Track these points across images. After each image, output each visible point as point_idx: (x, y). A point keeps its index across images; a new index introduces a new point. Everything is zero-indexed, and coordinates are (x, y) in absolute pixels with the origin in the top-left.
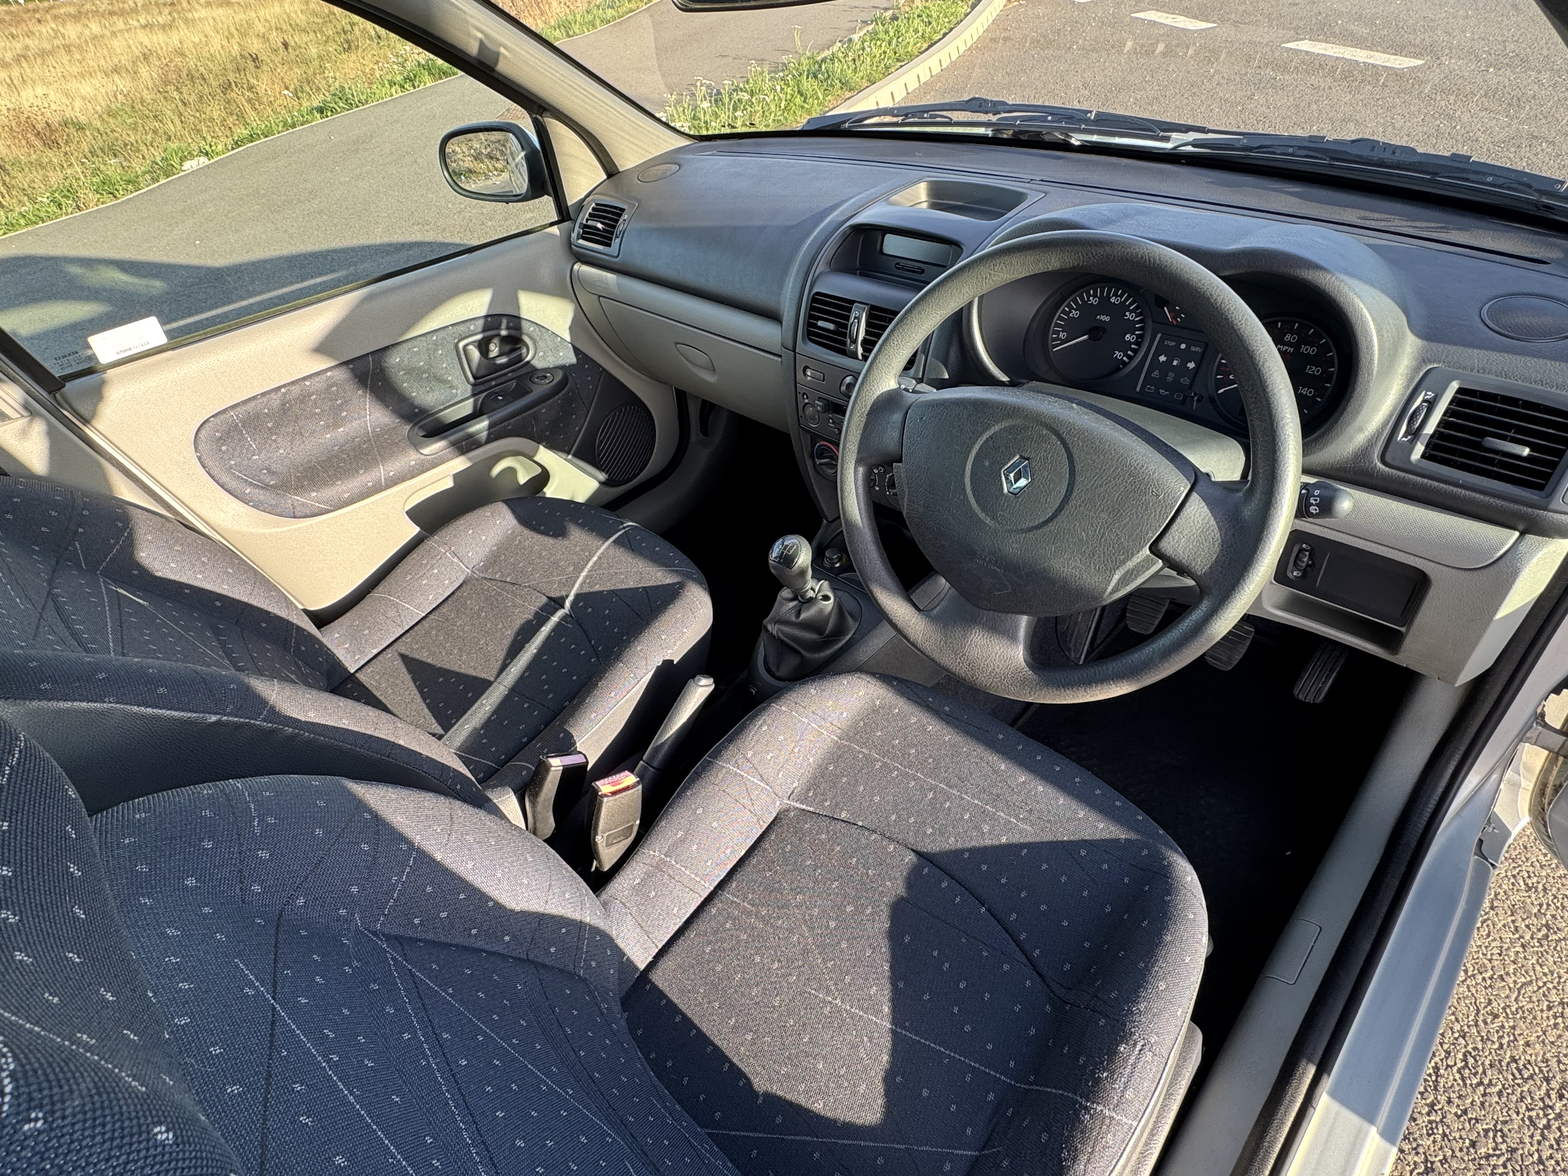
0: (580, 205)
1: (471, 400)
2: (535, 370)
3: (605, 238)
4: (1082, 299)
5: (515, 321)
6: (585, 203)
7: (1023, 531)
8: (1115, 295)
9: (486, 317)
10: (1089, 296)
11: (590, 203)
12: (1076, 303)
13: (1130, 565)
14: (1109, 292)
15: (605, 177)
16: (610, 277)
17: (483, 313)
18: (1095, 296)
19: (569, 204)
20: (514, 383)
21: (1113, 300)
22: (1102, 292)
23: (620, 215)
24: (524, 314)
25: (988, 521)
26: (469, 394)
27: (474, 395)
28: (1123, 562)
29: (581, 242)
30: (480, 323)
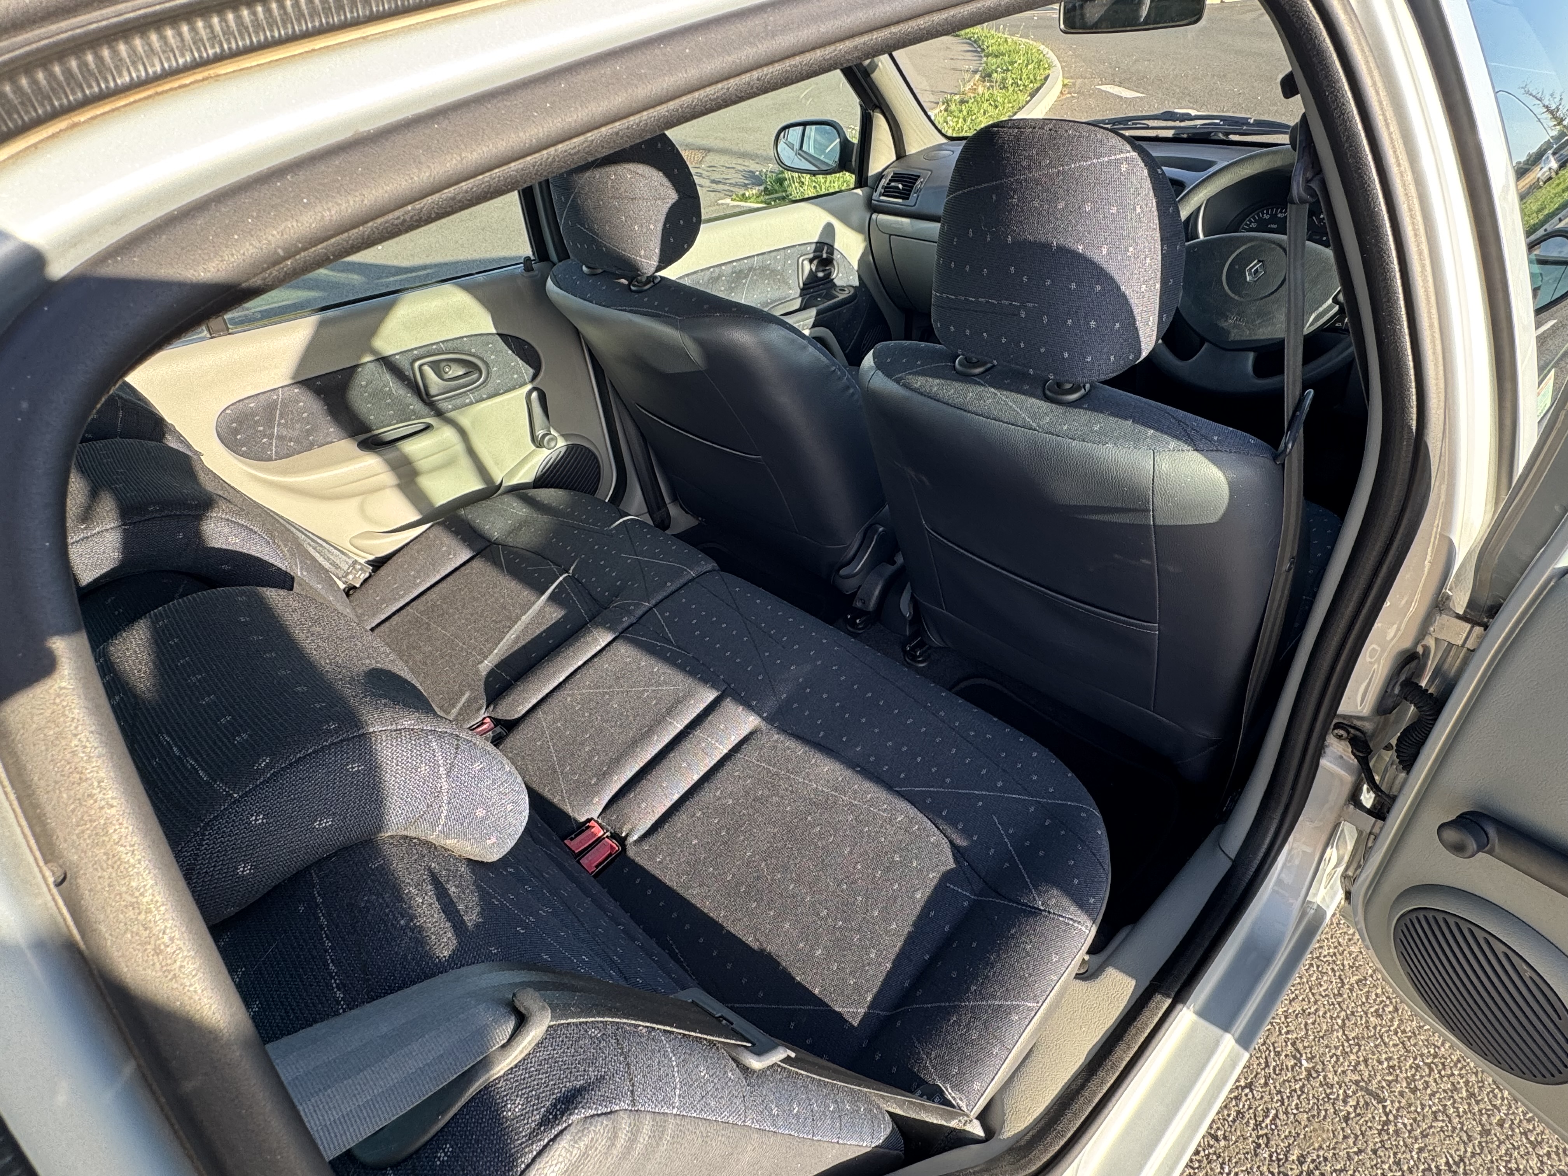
0: (880, 176)
1: (800, 299)
2: (835, 285)
3: (905, 195)
4: (1258, 216)
5: (831, 249)
6: (885, 173)
7: (1258, 300)
8: (1281, 212)
9: (817, 243)
10: (1263, 214)
11: (889, 173)
12: (1254, 218)
13: (1321, 309)
14: (1277, 211)
15: (894, 158)
16: (905, 221)
17: (816, 240)
18: (1267, 213)
19: (870, 174)
20: (825, 291)
21: (1279, 215)
22: (1272, 211)
23: (916, 180)
24: (836, 246)
25: (1236, 298)
26: (798, 295)
27: (801, 296)
28: (1317, 309)
29: (882, 198)
30: (814, 246)
